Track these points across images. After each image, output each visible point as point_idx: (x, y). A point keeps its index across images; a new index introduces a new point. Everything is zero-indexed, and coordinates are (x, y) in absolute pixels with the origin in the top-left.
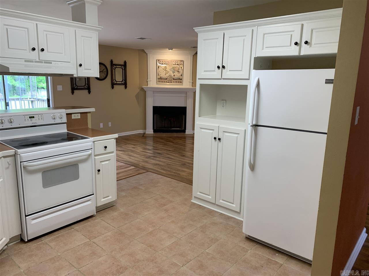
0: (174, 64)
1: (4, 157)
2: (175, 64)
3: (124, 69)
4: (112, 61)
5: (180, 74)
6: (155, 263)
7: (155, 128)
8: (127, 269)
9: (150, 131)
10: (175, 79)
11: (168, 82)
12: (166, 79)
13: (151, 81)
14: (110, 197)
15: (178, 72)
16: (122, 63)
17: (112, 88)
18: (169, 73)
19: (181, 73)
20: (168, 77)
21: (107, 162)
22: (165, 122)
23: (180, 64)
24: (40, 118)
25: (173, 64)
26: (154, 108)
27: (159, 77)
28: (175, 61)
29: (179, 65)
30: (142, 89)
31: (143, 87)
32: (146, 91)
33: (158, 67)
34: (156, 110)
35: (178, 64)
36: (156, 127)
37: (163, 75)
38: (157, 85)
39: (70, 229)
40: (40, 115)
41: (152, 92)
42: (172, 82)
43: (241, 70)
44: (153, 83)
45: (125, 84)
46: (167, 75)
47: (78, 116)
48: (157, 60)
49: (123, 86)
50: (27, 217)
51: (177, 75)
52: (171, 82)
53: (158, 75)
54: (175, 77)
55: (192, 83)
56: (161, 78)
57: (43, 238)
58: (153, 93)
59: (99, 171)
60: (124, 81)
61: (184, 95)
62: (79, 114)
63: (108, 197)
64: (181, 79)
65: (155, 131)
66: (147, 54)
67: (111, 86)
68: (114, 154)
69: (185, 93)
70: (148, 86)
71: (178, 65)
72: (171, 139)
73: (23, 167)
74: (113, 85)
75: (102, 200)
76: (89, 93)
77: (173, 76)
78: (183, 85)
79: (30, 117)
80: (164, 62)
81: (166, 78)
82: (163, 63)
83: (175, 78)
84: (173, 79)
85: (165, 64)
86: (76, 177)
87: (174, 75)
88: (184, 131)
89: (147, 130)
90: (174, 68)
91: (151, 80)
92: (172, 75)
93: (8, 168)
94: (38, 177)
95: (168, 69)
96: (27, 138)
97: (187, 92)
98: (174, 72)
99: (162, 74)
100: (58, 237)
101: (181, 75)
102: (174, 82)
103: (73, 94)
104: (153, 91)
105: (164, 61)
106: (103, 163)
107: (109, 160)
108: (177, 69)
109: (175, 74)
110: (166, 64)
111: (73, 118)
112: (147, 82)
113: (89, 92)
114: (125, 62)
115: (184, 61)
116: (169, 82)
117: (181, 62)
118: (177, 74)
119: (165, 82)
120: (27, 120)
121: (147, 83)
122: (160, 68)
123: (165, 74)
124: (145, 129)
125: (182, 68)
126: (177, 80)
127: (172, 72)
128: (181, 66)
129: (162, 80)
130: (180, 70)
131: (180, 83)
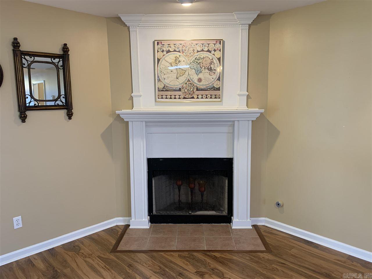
0: (198, 51)
2: (203, 50)
3: (63, 66)
4: (16, 44)
5: (214, 77)
7: (154, 212)
9: (141, 221)
10: (202, 90)
11: (184, 98)
12: (180, 90)
13: (140, 96)
15: (210, 69)
16: (56, 50)
17: (20, 121)
18: (187, 73)
19: (217, 72)
20: (185, 86)
22: (179, 191)
23: (215, 50)
25: (196, 51)
27: (161, 86)
28: (202, 42)
29: (213, 52)
30: (118, 118)
31: (118, 112)
32: (128, 122)
33: (159, 60)
35: (209, 51)
36: (156, 211)
37: (171, 81)
38: (155, 105)
41: (144, 123)
42: (195, 97)
44: (145, 101)
45: (67, 108)
46: (182, 79)
48: (154, 43)
49: (63, 113)
51: (208, 79)
52: (193, 98)
53: (159, 80)
54: (201, 85)
55: (248, 97)
56: (165, 89)
58: (147, 126)
60: (63, 100)
61: (225, 129)
64: (218, 89)
65: (154, 219)
66: (129, 28)
67: (17, 114)
69: (230, 123)
70: (136, 109)
74: (23, 111)
77: (196, 81)
78: (222, 105)
80: (172, 46)
81: (180, 86)
82: (171, 50)
83: (202, 87)
84: (197, 90)
85: (175, 51)
87: (200, 80)
88: (228, 219)
89: (133, 218)
90: (199, 62)
91: (141, 93)
92: (195, 78)
97: (234, 121)
98: (198, 72)
99: (168, 77)
101: (219, 79)
102: (200, 96)
104: (146, 122)
105: (172, 43)
108: (206, 63)
109: (201, 76)
110: (179, 52)
112: (132, 98)
114: (65, 49)
115: (224, 42)
116: (187, 96)
117: (218, 45)
118: (207, 75)
119: (177, 97)
121: (131, 101)
122: (163, 63)
123: (177, 78)
124: (129, 215)
125: (219, 59)
126: (207, 92)
127: (194, 71)
128: (218, 54)
129: (169, 93)
130: (216, 65)
131: (216, 98)
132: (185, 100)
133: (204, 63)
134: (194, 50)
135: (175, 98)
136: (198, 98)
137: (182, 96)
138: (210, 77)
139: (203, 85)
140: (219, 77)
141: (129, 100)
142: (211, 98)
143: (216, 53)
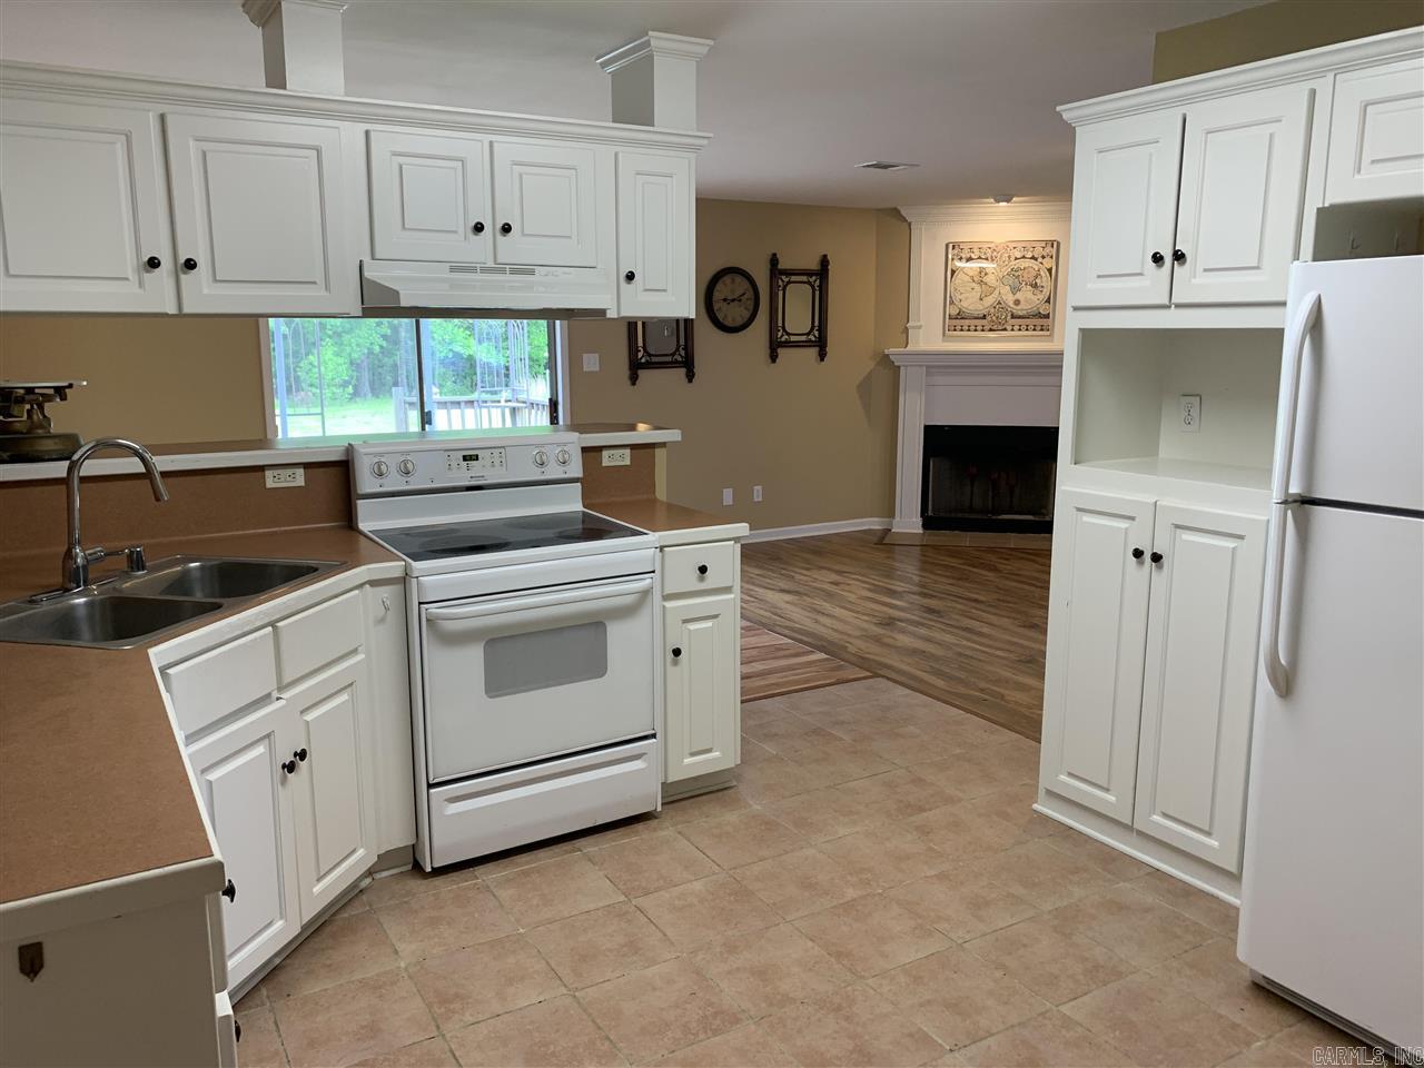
0: (1016, 259)
1: (374, 583)
2: (1024, 257)
3: (820, 286)
4: (774, 260)
5: (1041, 297)
6: (847, 1018)
7: (930, 514)
8: (737, 1021)
9: (908, 521)
10: (1020, 317)
11: (991, 330)
12: (984, 317)
13: (920, 327)
14: (716, 754)
15: (1035, 286)
16: (814, 265)
17: (770, 361)
18: (997, 292)
19: (1045, 290)
20: (992, 310)
21: (709, 624)
22: (972, 486)
23: (1043, 257)
24: (497, 463)
25: (1013, 259)
26: (932, 433)
27: (954, 312)
28: (1020, 245)
29: (1040, 260)
30: (885, 361)
31: (886, 352)
32: (899, 367)
33: (953, 272)
34: (937, 439)
35: (1033, 258)
36: (933, 510)
37: (971, 302)
38: (943, 341)
39: (567, 852)
40: (496, 452)
41: (924, 369)
42: (1009, 328)
43: (1257, 268)
44: (928, 335)
45: (821, 345)
46: (989, 301)
47: (624, 458)
48: (947, 246)
49: (813, 352)
50: (432, 791)
51: (1029, 300)
52: (1005, 330)
53: (952, 303)
54: (1018, 310)
56: (960, 316)
57: (480, 870)
58: (928, 374)
59: (677, 652)
60: (816, 333)
62: (628, 451)
63: (709, 751)
64: (1047, 316)
65: (929, 523)
66: (910, 224)
67: (769, 351)
68: (732, 596)
70: (910, 348)
71: (1036, 259)
72: (993, 558)
73: (428, 620)
74: (775, 347)
75: (688, 760)
76: (690, 381)
77: (1011, 304)
78: (1052, 341)
79: (465, 458)
80: (977, 251)
81: (983, 312)
82: (973, 256)
83: (1020, 313)
84: (1013, 317)
85: (980, 258)
86: (596, 666)
87: (1017, 302)
89: (897, 518)
90: (1016, 274)
91: (922, 323)
92: (1009, 299)
93: (382, 620)
94: (472, 659)
95: (990, 279)
96: (453, 527)
98: (1015, 290)
99: (967, 298)
100: (526, 874)
101: (1048, 301)
102: (1016, 327)
103: (634, 384)
104: (927, 367)
105: (975, 246)
106: (693, 626)
107: (716, 616)
108: (1029, 276)
109: (1019, 296)
110: (987, 259)
111: (606, 462)
112: (906, 330)
113: (690, 376)
114: (824, 262)
115: (1058, 244)
116: (994, 327)
117: (1048, 249)
118: (1029, 295)
120: (454, 464)
121: (904, 335)
122: (959, 277)
123: (981, 300)
124: (891, 514)
125: (1050, 270)
126: (1028, 321)
127: (1008, 288)
128: (1049, 263)
129: (967, 322)
130: (1045, 279)
131: (1042, 330)
132: (991, 334)
133: (1025, 275)
134: (1009, 257)
135: (976, 330)
136: (1013, 330)
137: (987, 328)
138: (1035, 298)
139: (1022, 310)
140: (1049, 298)
141: (902, 333)
142: (1034, 330)
143: (1044, 261)
